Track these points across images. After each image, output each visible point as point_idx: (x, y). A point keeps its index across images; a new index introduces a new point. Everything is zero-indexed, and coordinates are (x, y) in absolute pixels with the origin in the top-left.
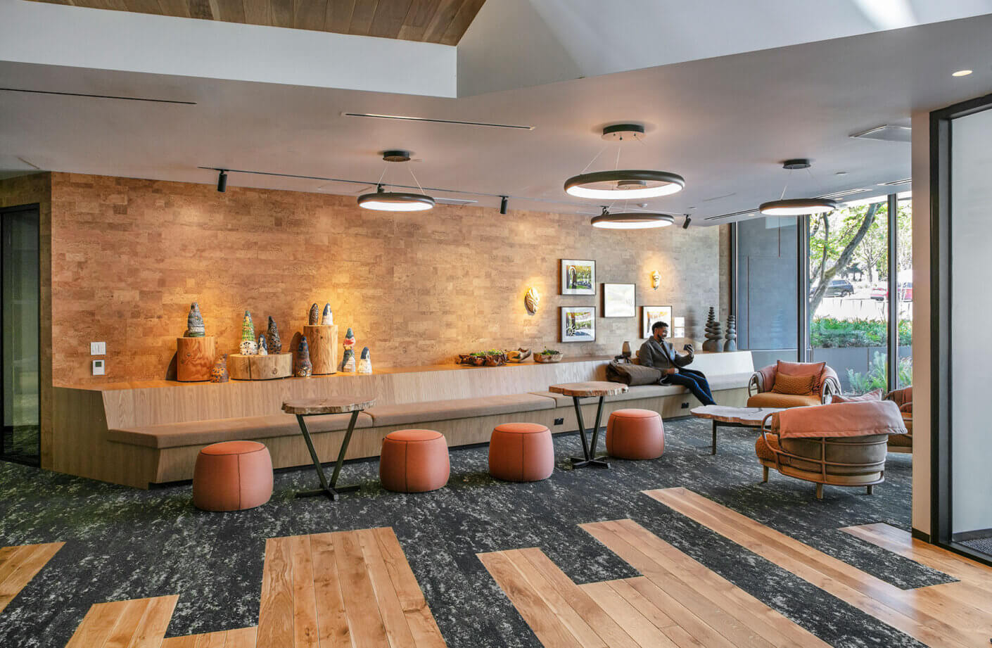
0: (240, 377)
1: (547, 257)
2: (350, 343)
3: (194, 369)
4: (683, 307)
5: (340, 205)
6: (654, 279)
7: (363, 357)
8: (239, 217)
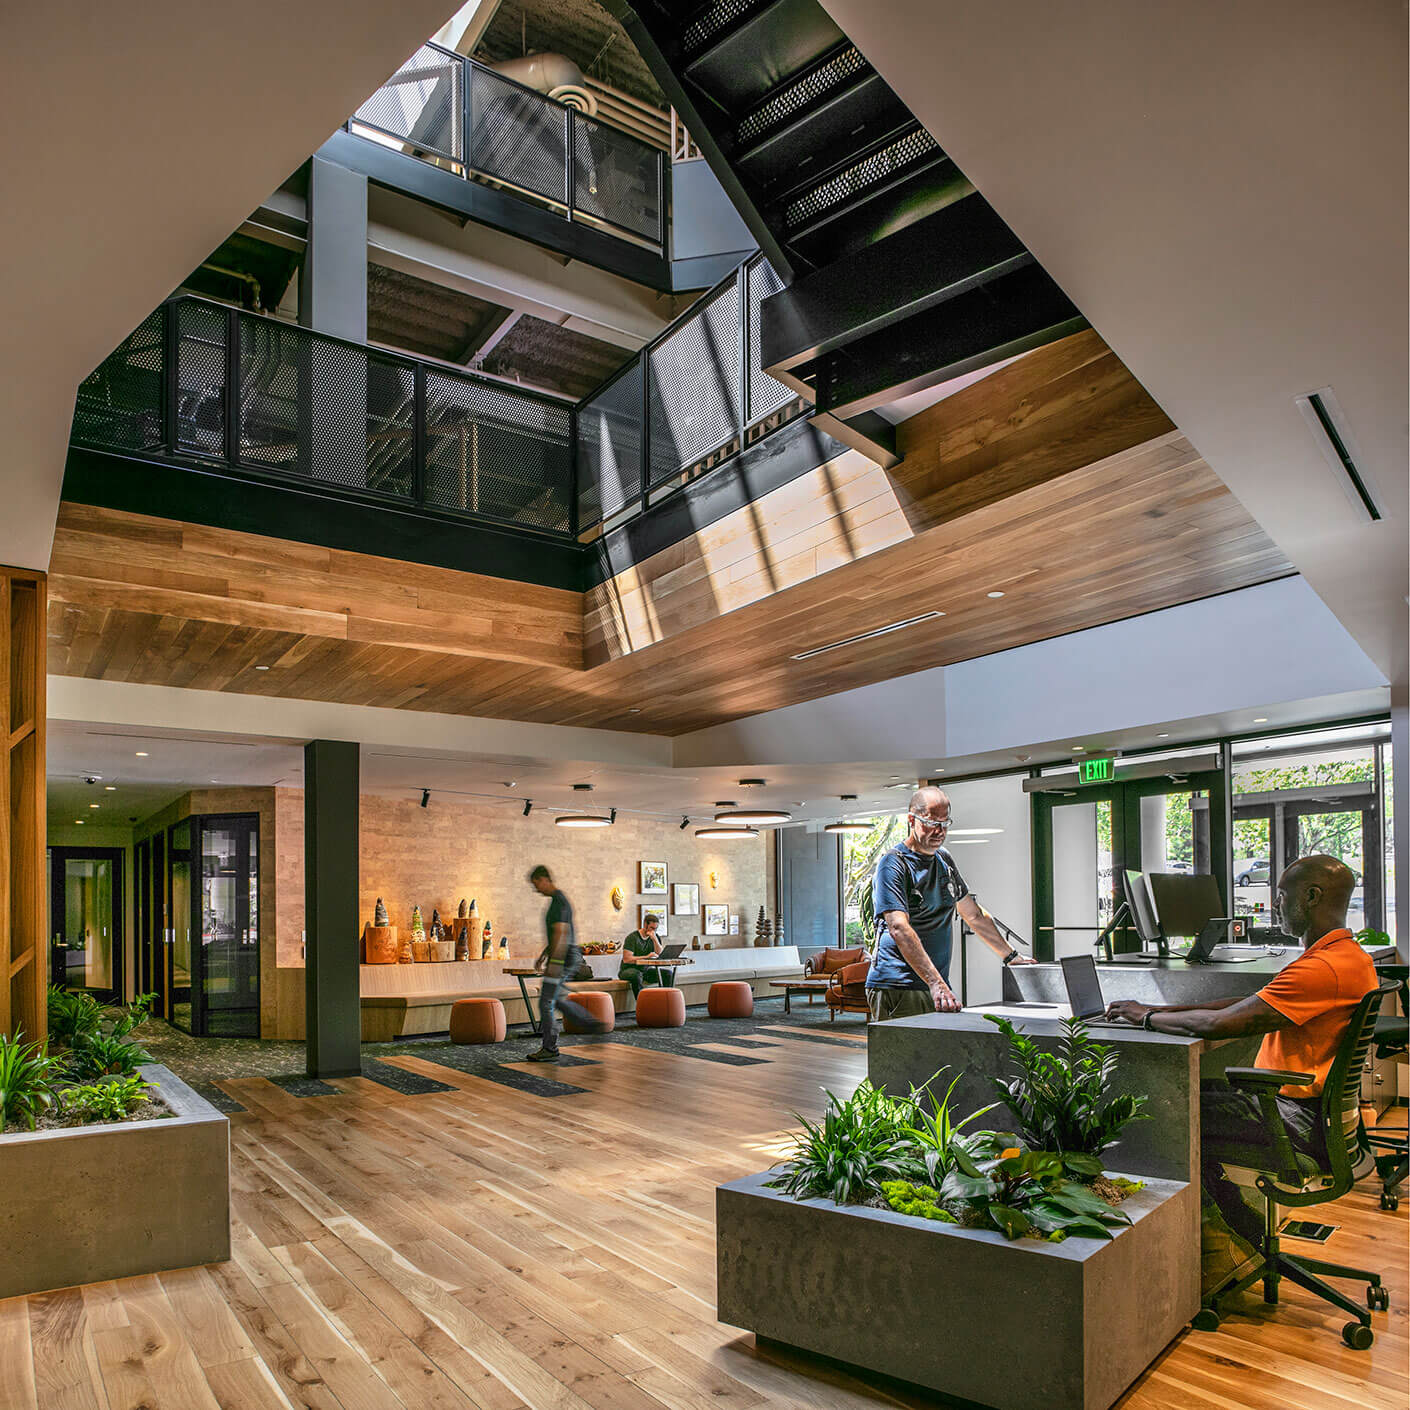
0: (421, 960)
1: (629, 859)
2: (488, 933)
3: (386, 953)
4: (737, 905)
5: (475, 813)
6: (713, 879)
7: (503, 944)
8: (403, 824)
